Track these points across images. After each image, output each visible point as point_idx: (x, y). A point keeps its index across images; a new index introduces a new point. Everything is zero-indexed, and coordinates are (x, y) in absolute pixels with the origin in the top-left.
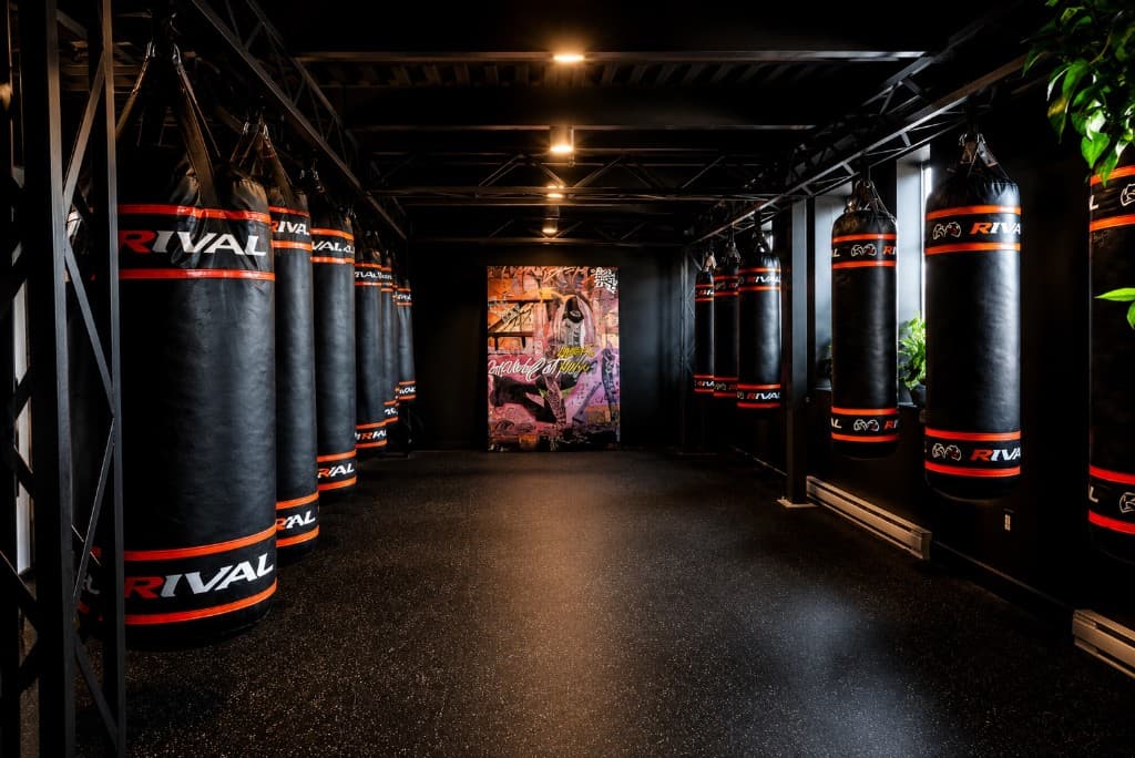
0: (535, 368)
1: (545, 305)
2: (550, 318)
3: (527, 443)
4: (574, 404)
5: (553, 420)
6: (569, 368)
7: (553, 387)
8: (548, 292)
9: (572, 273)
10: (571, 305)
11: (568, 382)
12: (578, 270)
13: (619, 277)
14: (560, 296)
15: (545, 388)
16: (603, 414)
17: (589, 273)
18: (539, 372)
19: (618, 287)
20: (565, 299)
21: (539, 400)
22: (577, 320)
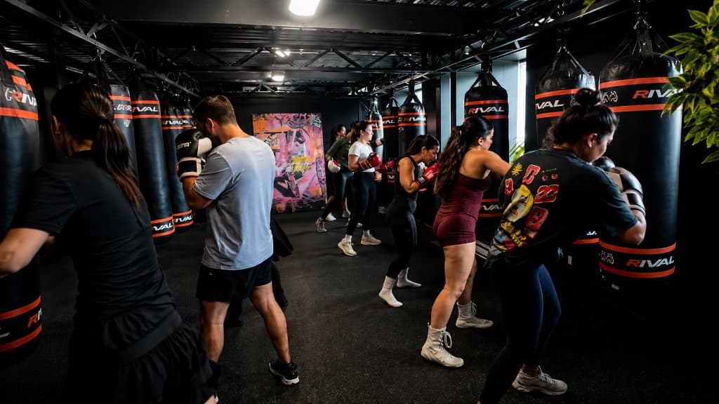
0: (281, 169)
1: (285, 134)
2: (288, 142)
3: (280, 209)
4: (302, 188)
5: (293, 196)
6: (299, 168)
7: (292, 178)
8: (287, 127)
9: (299, 117)
10: (299, 134)
11: (298, 176)
12: (301, 115)
13: (322, 119)
14: (292, 130)
15: (287, 179)
16: (318, 191)
17: (307, 117)
18: (284, 171)
19: (322, 124)
20: (295, 131)
21: (285, 185)
22: (301, 143)
